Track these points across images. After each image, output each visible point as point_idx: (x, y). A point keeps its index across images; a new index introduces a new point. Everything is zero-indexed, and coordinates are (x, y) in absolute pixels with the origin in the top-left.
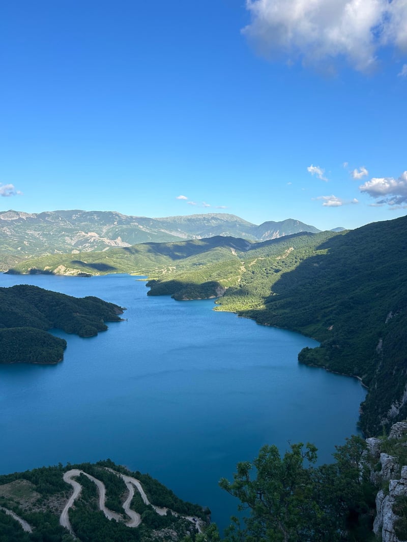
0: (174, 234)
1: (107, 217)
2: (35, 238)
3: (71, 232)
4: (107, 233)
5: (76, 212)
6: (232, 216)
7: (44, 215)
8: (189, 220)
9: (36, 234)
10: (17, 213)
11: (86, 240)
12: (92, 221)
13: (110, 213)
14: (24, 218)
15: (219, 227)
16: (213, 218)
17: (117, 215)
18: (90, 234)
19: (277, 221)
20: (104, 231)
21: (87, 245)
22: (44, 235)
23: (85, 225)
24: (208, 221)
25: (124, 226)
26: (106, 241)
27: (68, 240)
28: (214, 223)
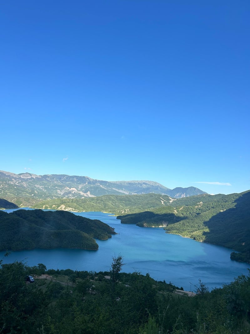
0: (120, 191)
1: (82, 180)
2: (40, 190)
3: (61, 187)
4: (81, 189)
5: (64, 176)
6: (156, 183)
7: (45, 176)
8: (130, 184)
9: (41, 187)
10: (30, 175)
11: (70, 192)
12: (73, 181)
13: (84, 177)
14: (34, 177)
15: (148, 189)
16: (144, 183)
17: (88, 178)
18: (72, 189)
19: (184, 187)
20: (80, 187)
21: (70, 195)
22: (45, 188)
23: (69, 184)
24: (141, 185)
25: (92, 185)
26: (82, 193)
27: (59, 191)
28: (144, 186)
